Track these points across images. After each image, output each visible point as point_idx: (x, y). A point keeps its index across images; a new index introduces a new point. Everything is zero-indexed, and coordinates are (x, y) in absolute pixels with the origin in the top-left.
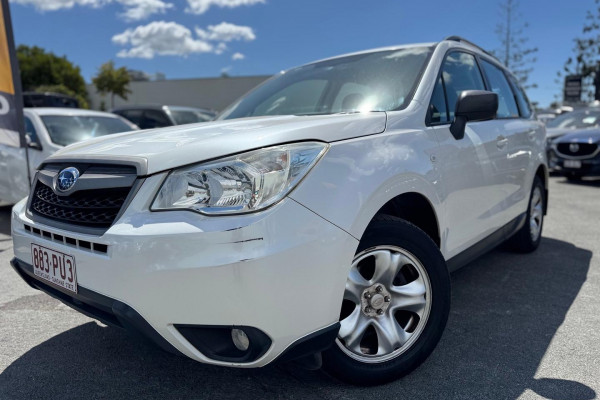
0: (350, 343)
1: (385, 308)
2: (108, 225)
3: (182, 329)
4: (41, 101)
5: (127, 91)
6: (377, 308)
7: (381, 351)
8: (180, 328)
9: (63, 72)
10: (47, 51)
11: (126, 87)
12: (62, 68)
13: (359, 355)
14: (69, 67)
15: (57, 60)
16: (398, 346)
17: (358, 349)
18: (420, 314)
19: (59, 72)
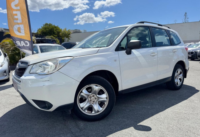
0: (83, 109)
1: (95, 101)
2: (21, 76)
3: (34, 101)
4: (45, 41)
5: (70, 37)
6: (93, 101)
7: (93, 112)
8: (33, 100)
9: (57, 31)
10: (53, 25)
11: (70, 36)
12: (57, 29)
13: (86, 112)
14: (59, 29)
15: (55, 27)
16: (98, 111)
17: (86, 111)
18: (105, 103)
19: (56, 31)
